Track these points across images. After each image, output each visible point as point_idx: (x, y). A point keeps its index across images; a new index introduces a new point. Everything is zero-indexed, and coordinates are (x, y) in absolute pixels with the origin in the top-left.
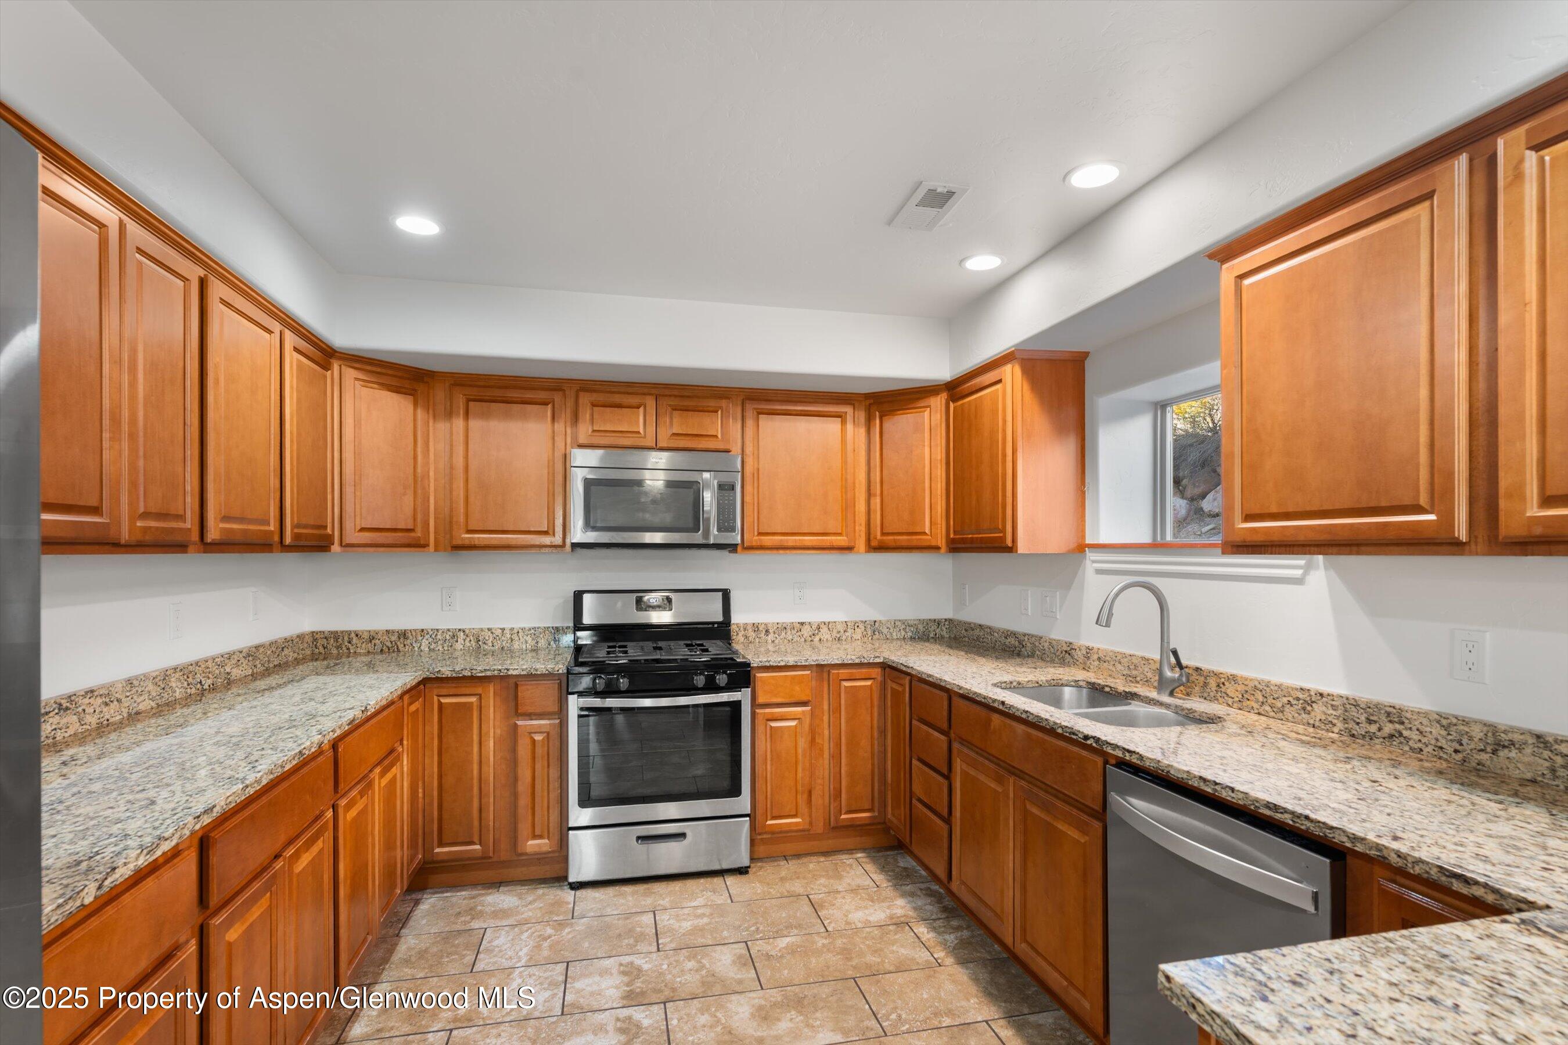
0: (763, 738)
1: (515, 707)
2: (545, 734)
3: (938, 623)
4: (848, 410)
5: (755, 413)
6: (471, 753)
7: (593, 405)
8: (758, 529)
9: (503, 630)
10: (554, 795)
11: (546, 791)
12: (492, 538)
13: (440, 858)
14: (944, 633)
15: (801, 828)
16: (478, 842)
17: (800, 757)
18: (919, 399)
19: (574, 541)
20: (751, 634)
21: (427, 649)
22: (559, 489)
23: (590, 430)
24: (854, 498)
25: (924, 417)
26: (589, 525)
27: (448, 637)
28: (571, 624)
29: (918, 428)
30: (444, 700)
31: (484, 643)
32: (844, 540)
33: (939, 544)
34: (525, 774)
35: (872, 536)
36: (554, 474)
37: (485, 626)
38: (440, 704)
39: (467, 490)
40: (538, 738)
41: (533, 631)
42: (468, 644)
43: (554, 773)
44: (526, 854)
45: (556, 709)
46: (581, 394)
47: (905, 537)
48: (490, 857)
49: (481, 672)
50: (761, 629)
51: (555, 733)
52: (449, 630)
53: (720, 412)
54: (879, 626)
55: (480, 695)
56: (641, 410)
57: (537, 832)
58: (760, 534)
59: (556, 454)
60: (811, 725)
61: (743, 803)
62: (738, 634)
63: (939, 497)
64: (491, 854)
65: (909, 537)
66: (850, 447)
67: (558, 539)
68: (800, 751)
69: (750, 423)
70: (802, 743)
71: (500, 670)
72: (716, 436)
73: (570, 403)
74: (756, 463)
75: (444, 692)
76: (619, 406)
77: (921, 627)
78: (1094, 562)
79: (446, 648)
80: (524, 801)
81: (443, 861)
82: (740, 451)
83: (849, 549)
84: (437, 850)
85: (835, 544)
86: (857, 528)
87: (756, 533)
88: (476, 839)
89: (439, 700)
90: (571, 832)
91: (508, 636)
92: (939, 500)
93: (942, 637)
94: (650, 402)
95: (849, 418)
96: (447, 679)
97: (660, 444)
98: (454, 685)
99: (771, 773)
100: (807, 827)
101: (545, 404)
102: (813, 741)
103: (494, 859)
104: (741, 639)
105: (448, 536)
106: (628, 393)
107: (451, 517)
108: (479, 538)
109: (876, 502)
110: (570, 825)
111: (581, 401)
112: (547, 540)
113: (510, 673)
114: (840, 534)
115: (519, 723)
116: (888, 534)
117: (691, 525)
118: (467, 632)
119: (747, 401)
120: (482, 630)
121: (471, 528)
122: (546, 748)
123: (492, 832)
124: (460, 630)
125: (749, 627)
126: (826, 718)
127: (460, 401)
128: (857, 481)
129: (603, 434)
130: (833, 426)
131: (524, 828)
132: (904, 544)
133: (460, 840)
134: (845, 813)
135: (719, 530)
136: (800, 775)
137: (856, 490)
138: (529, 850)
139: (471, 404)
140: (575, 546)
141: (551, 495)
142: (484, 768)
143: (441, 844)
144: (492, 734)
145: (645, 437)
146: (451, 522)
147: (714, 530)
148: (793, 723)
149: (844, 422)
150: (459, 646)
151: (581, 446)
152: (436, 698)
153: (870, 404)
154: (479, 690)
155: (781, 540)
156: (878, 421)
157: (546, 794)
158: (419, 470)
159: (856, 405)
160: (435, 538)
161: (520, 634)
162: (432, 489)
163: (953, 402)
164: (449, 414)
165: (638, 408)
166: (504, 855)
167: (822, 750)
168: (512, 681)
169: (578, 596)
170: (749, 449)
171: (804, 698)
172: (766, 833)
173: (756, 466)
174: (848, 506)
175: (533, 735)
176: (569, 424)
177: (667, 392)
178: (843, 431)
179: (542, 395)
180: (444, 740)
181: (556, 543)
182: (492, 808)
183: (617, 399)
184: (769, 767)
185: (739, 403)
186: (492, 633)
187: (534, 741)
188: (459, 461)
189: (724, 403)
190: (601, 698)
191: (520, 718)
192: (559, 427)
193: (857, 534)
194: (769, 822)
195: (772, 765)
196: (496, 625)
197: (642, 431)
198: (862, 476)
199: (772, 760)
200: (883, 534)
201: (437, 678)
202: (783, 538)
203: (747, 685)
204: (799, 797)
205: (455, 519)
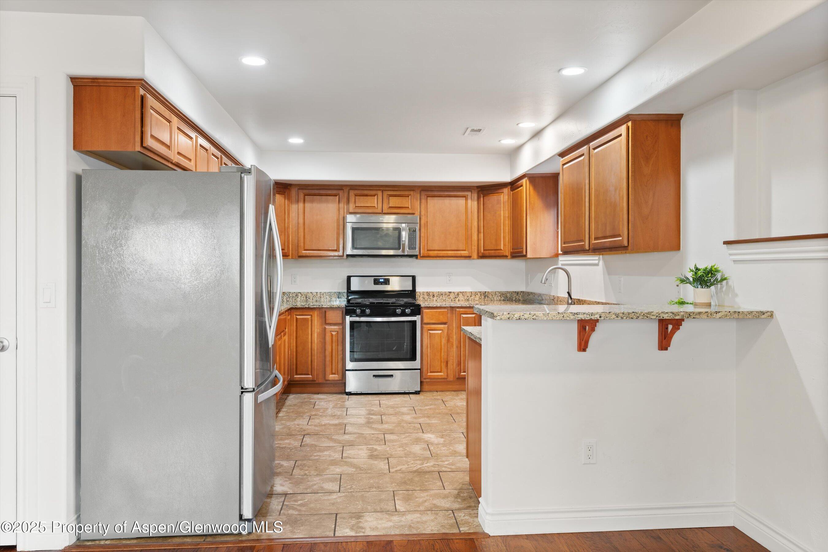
0: (426, 338)
1: (325, 321)
2: (337, 332)
3: (517, 293)
4: (469, 194)
5: (426, 196)
6: (308, 338)
7: (356, 196)
8: (427, 248)
9: (317, 293)
10: (340, 357)
11: (337, 355)
12: (314, 253)
13: (296, 379)
14: (520, 298)
15: (443, 377)
16: (310, 374)
17: (443, 347)
18: (499, 189)
19: (348, 253)
20: (426, 297)
21: (286, 301)
22: (341, 232)
23: (354, 206)
24: (472, 235)
25: (501, 197)
26: (354, 247)
27: (294, 296)
28: (346, 291)
29: (499, 202)
30: (298, 317)
31: (309, 298)
32: (467, 253)
33: (507, 254)
34: (328, 348)
35: (479, 251)
36: (339, 225)
37: (309, 291)
38: (297, 319)
39: (304, 233)
40: (334, 333)
41: (329, 293)
42: (302, 299)
43: (340, 348)
44: (329, 380)
45: (341, 322)
46: (351, 191)
47: (493, 251)
48: (315, 381)
49: (312, 306)
50: (430, 294)
51: (340, 332)
52: (294, 293)
53: (410, 197)
54: (488, 294)
55: (311, 315)
56: (376, 197)
57: (334, 372)
58: (428, 250)
59: (340, 217)
60: (448, 333)
61: (417, 364)
62: (420, 297)
63: (507, 233)
64: (316, 380)
65: (495, 251)
66: (469, 211)
67: (340, 253)
68: (443, 344)
69: (423, 201)
70: (444, 341)
71: (319, 305)
72: (408, 207)
73: (346, 195)
74: (426, 219)
75: (298, 313)
76: (367, 195)
77: (508, 295)
78: (561, 261)
79: (293, 300)
80: (328, 359)
81: (297, 381)
82: (419, 213)
83: (469, 257)
84: (295, 376)
85: (463, 255)
86: (473, 247)
87: (426, 250)
88: (310, 373)
89: (296, 317)
90: (347, 372)
91: (319, 296)
92: (507, 235)
93: (519, 300)
94: (380, 193)
95: (469, 197)
96: (299, 308)
97: (384, 212)
98: (301, 311)
99: (430, 353)
100: (445, 377)
101: (335, 195)
102: (448, 341)
103: (317, 382)
104: (421, 298)
105: (297, 252)
106: (371, 190)
107: (298, 244)
108: (309, 253)
109: (482, 235)
110: (347, 369)
111: (350, 194)
112: (336, 254)
113: (323, 307)
114: (465, 250)
115: (327, 327)
116: (486, 250)
117: (397, 246)
118: (302, 293)
119: (422, 192)
120: (308, 293)
121: (306, 248)
122: (337, 338)
123: (316, 371)
124: (299, 293)
125: (425, 294)
126: (454, 331)
127: (301, 196)
128: (473, 226)
129: (360, 208)
130: (462, 201)
131: (328, 370)
132: (493, 254)
133: (304, 373)
134: (463, 373)
135: (409, 249)
136: (442, 354)
137: (473, 230)
138: (330, 379)
139: (306, 197)
140: (348, 256)
141: (338, 234)
142: (313, 344)
143: (297, 374)
144: (316, 331)
145: (377, 209)
146: (298, 246)
147: (407, 249)
148: (440, 332)
149: (466, 200)
150: (299, 299)
151: (351, 213)
152: (295, 316)
153: (479, 191)
154: (311, 313)
155: (437, 253)
156: (482, 199)
157: (337, 356)
158: (286, 225)
159: (473, 191)
160: (292, 253)
161: (324, 295)
162: (291, 232)
163: (512, 191)
164: (298, 202)
165: (375, 196)
166: (321, 380)
167: (452, 344)
168: (324, 310)
169: (349, 278)
170: (423, 213)
171: (445, 321)
172: (427, 378)
173: (426, 220)
174: (468, 238)
175: (332, 332)
176: (345, 204)
177: (387, 189)
178: (466, 204)
179: (334, 192)
180: (298, 333)
181: (340, 255)
182: (316, 361)
183: (366, 192)
184: (429, 350)
185: (419, 192)
186: (312, 294)
187: (332, 335)
188: (301, 221)
189: (412, 193)
190: (359, 317)
191: (327, 325)
192: (341, 205)
193: (473, 251)
194: (429, 374)
195: (430, 349)
196: (314, 291)
197: (376, 206)
198: (475, 224)
199: (430, 347)
200: (484, 250)
201: (296, 308)
202: (438, 252)
203: (419, 314)
204: (442, 364)
205: (299, 245)
